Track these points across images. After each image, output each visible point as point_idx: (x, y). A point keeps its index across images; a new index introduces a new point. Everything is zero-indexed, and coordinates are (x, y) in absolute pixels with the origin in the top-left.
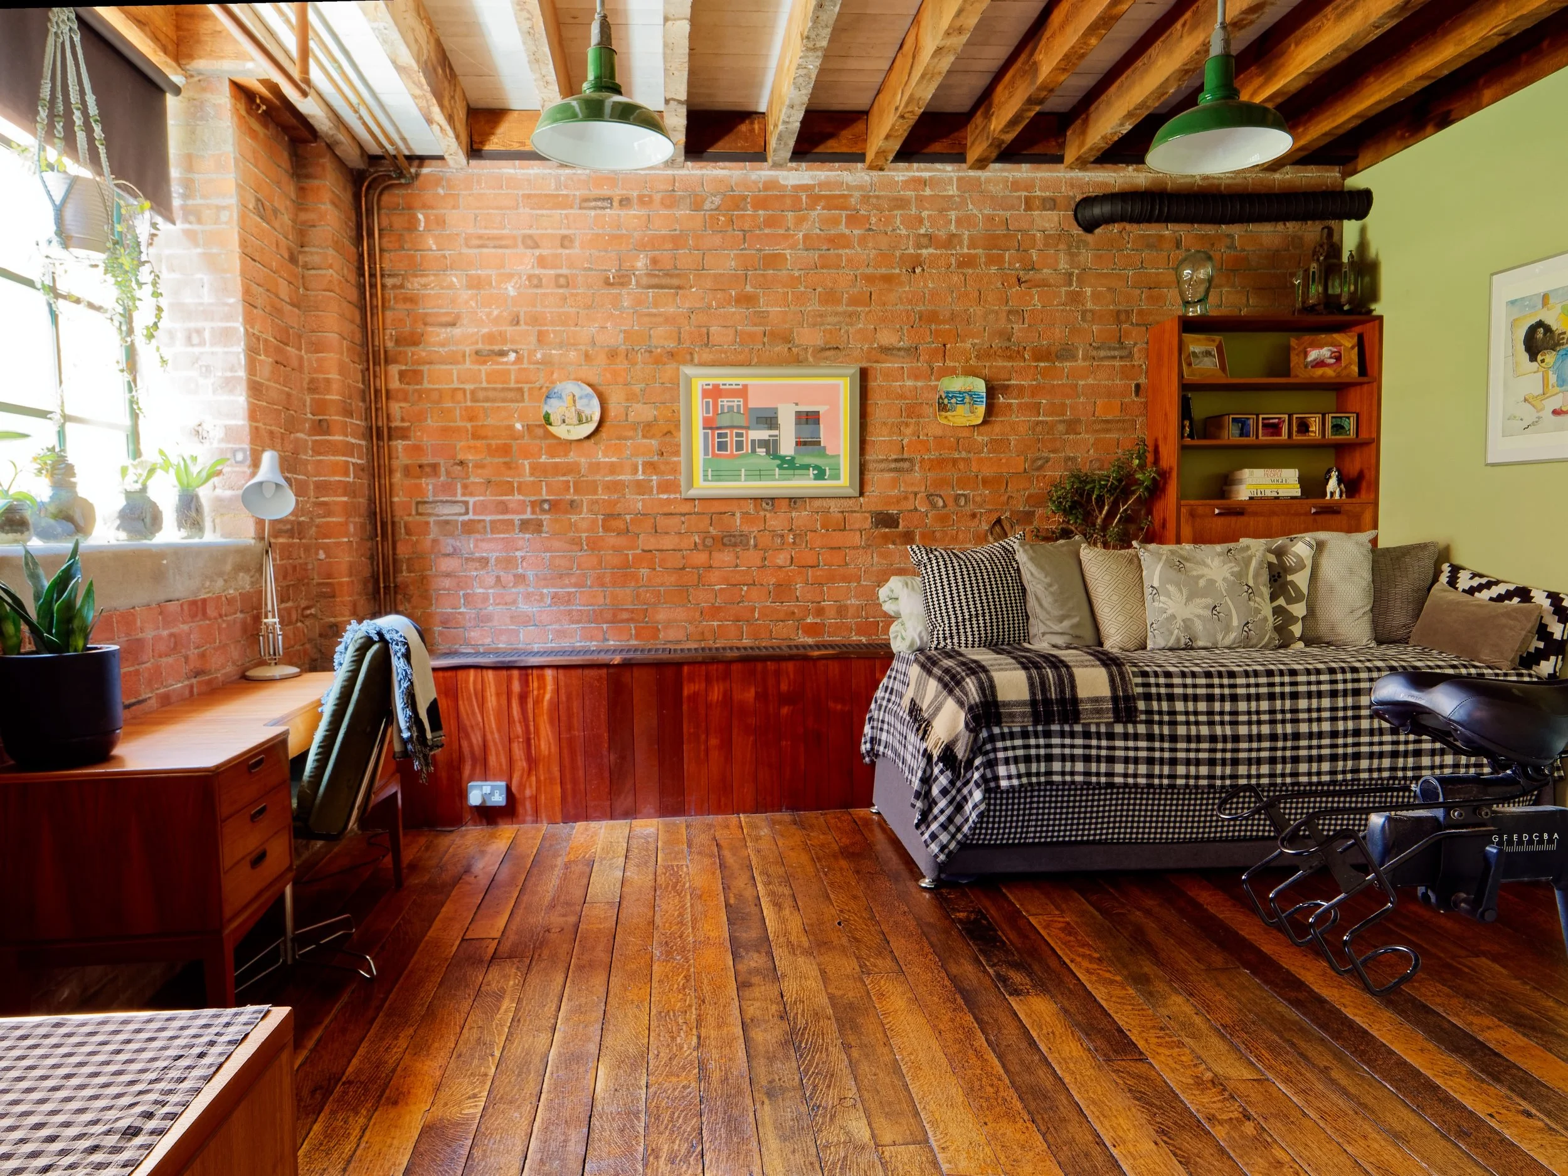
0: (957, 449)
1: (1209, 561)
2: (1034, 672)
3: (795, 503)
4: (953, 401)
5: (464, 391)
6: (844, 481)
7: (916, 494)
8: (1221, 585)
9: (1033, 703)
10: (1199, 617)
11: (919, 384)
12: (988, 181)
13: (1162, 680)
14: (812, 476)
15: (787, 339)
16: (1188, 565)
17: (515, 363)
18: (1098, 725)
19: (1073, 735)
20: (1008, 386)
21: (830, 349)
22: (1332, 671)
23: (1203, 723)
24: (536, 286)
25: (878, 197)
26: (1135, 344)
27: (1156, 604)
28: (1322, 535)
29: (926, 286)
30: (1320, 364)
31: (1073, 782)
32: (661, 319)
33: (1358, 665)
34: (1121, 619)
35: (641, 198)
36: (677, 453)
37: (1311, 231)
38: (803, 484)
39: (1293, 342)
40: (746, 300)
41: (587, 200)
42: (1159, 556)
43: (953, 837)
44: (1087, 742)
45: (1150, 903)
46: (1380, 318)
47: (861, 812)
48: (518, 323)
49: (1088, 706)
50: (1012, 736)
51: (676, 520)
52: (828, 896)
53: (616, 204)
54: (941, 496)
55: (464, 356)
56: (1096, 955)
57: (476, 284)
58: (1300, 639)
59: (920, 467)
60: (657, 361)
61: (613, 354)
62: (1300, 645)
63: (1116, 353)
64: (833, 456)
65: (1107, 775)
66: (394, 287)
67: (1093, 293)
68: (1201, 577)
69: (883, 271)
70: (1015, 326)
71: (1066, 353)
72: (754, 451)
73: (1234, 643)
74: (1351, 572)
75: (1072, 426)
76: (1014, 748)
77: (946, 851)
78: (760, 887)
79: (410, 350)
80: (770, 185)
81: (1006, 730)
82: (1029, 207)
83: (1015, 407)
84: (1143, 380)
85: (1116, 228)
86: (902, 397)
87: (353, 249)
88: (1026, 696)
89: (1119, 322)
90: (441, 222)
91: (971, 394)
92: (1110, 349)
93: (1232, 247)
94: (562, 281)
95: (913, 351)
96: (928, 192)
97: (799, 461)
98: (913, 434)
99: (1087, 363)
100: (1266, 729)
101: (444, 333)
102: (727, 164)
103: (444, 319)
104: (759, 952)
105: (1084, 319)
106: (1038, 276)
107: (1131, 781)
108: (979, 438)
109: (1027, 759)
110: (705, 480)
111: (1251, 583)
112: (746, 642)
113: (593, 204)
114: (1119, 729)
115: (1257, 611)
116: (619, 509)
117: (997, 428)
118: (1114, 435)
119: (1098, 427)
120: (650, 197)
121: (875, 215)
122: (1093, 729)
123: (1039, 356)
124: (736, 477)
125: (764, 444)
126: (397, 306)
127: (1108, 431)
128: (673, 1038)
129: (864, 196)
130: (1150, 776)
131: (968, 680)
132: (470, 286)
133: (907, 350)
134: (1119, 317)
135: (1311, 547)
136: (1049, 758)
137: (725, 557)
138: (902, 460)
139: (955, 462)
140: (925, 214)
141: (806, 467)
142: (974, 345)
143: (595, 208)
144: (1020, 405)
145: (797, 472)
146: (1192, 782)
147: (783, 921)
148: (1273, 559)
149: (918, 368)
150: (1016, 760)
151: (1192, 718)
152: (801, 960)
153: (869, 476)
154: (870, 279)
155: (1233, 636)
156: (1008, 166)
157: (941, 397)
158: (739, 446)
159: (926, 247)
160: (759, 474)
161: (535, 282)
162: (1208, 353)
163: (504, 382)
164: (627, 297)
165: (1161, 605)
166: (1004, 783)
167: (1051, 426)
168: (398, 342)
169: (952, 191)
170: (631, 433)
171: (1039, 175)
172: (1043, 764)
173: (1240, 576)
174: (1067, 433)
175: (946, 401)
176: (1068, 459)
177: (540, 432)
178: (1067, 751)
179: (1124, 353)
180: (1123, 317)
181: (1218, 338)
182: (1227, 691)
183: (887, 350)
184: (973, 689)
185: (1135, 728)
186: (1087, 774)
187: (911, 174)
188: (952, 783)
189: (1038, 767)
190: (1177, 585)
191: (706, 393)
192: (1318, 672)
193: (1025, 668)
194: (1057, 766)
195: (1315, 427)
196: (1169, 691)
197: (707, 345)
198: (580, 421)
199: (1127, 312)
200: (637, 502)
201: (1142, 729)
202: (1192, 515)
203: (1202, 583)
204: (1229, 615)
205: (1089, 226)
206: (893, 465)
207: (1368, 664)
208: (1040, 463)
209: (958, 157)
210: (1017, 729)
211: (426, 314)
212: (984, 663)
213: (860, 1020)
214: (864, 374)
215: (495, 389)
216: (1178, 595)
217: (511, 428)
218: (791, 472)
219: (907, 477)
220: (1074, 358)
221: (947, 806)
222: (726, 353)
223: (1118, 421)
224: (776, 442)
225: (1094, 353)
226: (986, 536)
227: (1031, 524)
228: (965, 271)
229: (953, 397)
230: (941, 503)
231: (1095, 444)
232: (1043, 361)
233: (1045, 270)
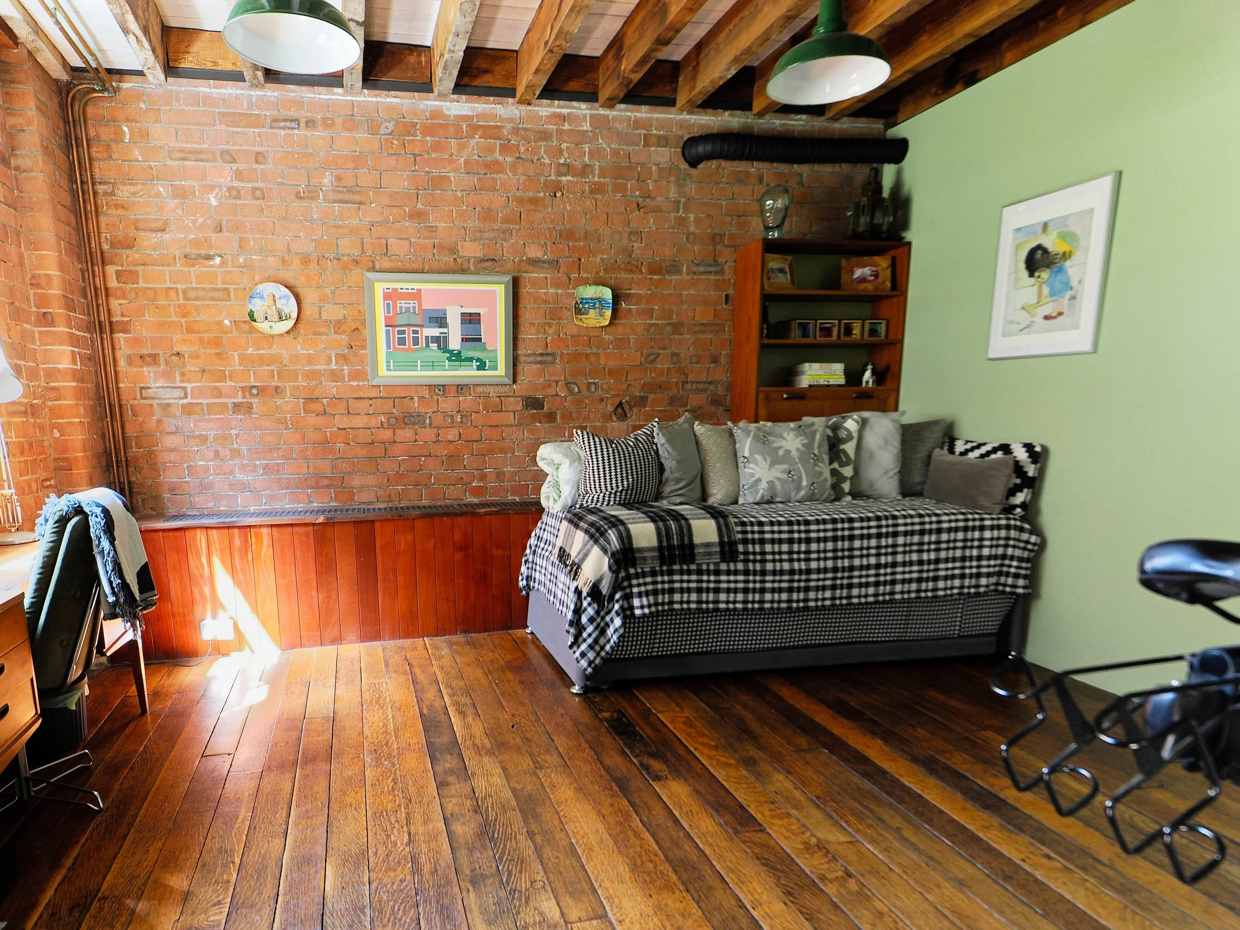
0: (589, 345)
1: (785, 435)
2: (661, 524)
3: (462, 389)
4: (586, 306)
5: (177, 290)
6: (501, 370)
7: (557, 382)
8: (795, 454)
9: (660, 548)
10: (778, 479)
11: (560, 291)
12: (615, 119)
13: (756, 528)
14: (475, 367)
15: (453, 251)
16: (770, 438)
17: (220, 266)
18: (708, 564)
19: (689, 572)
20: (629, 295)
21: (487, 260)
22: (878, 518)
23: (785, 561)
24: (236, 198)
25: (526, 129)
26: (726, 262)
27: (747, 470)
28: (866, 414)
29: (564, 208)
30: (863, 280)
31: (689, 609)
32: (346, 231)
33: (896, 513)
35: (324, 120)
36: (364, 347)
37: (860, 173)
38: (468, 373)
39: (844, 262)
40: (417, 216)
41: (275, 120)
42: (748, 432)
43: (598, 654)
44: (700, 577)
45: (745, 698)
46: (909, 244)
47: (519, 632)
48: (221, 230)
49: (701, 550)
50: (644, 575)
51: (365, 403)
52: (501, 704)
53: (302, 125)
54: (576, 384)
55: (174, 259)
56: (713, 743)
57: (180, 194)
58: (849, 494)
59: (561, 361)
60: (345, 267)
61: (306, 260)
62: (849, 498)
63: (712, 269)
64: (492, 351)
65: (714, 602)
66: (105, 194)
67: (695, 218)
68: (781, 447)
69: (530, 194)
70: (635, 245)
71: (674, 268)
72: (427, 346)
73: (803, 498)
74: (886, 441)
75: (677, 328)
76: (645, 584)
77: (593, 665)
78: (446, 698)
79: (125, 253)
80: (436, 114)
81: (639, 570)
82: (646, 144)
83: (634, 312)
84: (731, 292)
85: (714, 164)
86: (546, 302)
87: (63, 157)
88: (654, 543)
89: (715, 244)
90: (145, 135)
91: (600, 300)
92: (707, 265)
93: (801, 183)
94: (258, 193)
95: (554, 264)
96: (566, 127)
97: (465, 354)
98: (555, 333)
99: (689, 277)
100: (830, 564)
101: (154, 238)
102: (399, 93)
103: (153, 225)
104: (451, 754)
105: (687, 239)
106: (653, 203)
107: (731, 606)
108: (606, 337)
109: (655, 592)
110: (388, 370)
111: (816, 452)
112: (425, 502)
113: (282, 124)
114: (723, 566)
115: (821, 474)
116: (317, 394)
117: (620, 329)
118: (709, 336)
119: (696, 329)
120: (333, 120)
121: (523, 145)
122: (704, 567)
123: (653, 270)
124: (414, 368)
125: (436, 340)
126: (110, 212)
127: (704, 332)
128: (388, 836)
129: (514, 128)
130: (745, 602)
131: (610, 531)
132: (175, 196)
133: (549, 262)
134: (716, 239)
135: (857, 422)
136: (671, 591)
137: (406, 434)
138: (548, 354)
139: (587, 356)
140: (564, 146)
141: (470, 359)
142: (603, 260)
143: (284, 128)
144: (638, 310)
145: (463, 363)
146: (775, 605)
147: (467, 726)
148: (830, 434)
149: (559, 278)
150: (647, 593)
151: (777, 557)
152: (486, 759)
153: (520, 367)
154: (520, 201)
155: (802, 493)
156: (631, 107)
157: (577, 303)
158: (416, 341)
159: (565, 176)
160: (433, 366)
161: (234, 193)
162: (781, 270)
163: (212, 283)
164: (317, 208)
165: (751, 471)
166: (638, 612)
167: (661, 328)
168: (112, 245)
169: (587, 126)
170: (324, 330)
171: (656, 116)
172: (667, 596)
173: (809, 446)
174: (673, 334)
175: (581, 306)
176: (676, 353)
177: (246, 327)
178: (685, 585)
179: (718, 269)
180: (717, 239)
181: (790, 258)
182: (803, 535)
183: (534, 263)
184: (614, 539)
185: (735, 565)
186: (699, 602)
187: (553, 110)
188: (598, 613)
189: (663, 599)
190: (763, 455)
191: (387, 296)
192: (869, 519)
193: (653, 520)
194: (677, 597)
195: (857, 331)
196: (761, 536)
197: (386, 254)
198: (281, 319)
199: (720, 235)
200: (332, 388)
201: (740, 566)
202: (767, 398)
203: (781, 452)
204: (800, 478)
205: (693, 163)
206: (539, 359)
207: (904, 513)
208: (652, 357)
209: (591, 97)
210: (647, 569)
211: (137, 220)
212: (621, 517)
213: (539, 810)
214: (516, 284)
215: (204, 289)
216: (764, 463)
217: (220, 323)
218: (458, 363)
219: (550, 369)
220: (679, 272)
221: (594, 631)
222: (402, 262)
223: (713, 324)
224: (446, 339)
225: (694, 269)
226: (611, 415)
227: (645, 406)
228: (596, 196)
229: (587, 303)
230: (576, 390)
231: (694, 343)
232: (656, 274)
233: (659, 198)
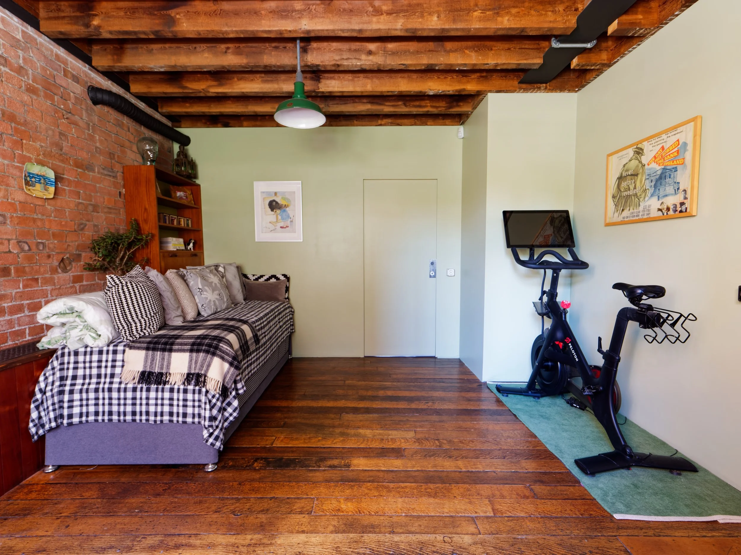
0: (35, 212)
4: (33, 180)
7: (9, 240)
10: (217, 299)
11: (6, 162)
12: (42, 45)
20: (63, 178)
26: (118, 172)
30: (181, 198)
34: (191, 304)
39: (171, 187)
42: (196, 275)
46: (199, 186)
54: (27, 243)
59: (11, 221)
63: (110, 174)
67: (99, 138)
70: (64, 144)
71: (89, 168)
75: (95, 208)
82: (65, 75)
83: (67, 191)
84: (123, 191)
85: (106, 109)
89: (111, 159)
91: (45, 178)
92: (108, 170)
98: (5, 198)
99: (99, 176)
105: (96, 151)
106: (73, 118)
108: (47, 207)
117: (59, 202)
118: (113, 216)
119: (105, 210)
123: (78, 165)
127: (110, 213)
134: (111, 156)
139: (34, 220)
144: (70, 191)
149: (5, 150)
156: (53, 43)
157: (25, 175)
159: (3, 66)
167: (86, 207)
169: (19, 36)
171: (70, 59)
174: (93, 211)
175: (28, 179)
176: (95, 226)
179: (114, 175)
195: (182, 223)
199: (113, 154)
202: (164, 256)
205: (95, 102)
208: (82, 226)
219: (2, 228)
220: (94, 171)
223: (114, 209)
225: (102, 171)
226: (57, 269)
227: (80, 261)
228: (31, 95)
229: (33, 177)
230: (26, 248)
231: (105, 219)
232: (80, 168)
233: (76, 117)
